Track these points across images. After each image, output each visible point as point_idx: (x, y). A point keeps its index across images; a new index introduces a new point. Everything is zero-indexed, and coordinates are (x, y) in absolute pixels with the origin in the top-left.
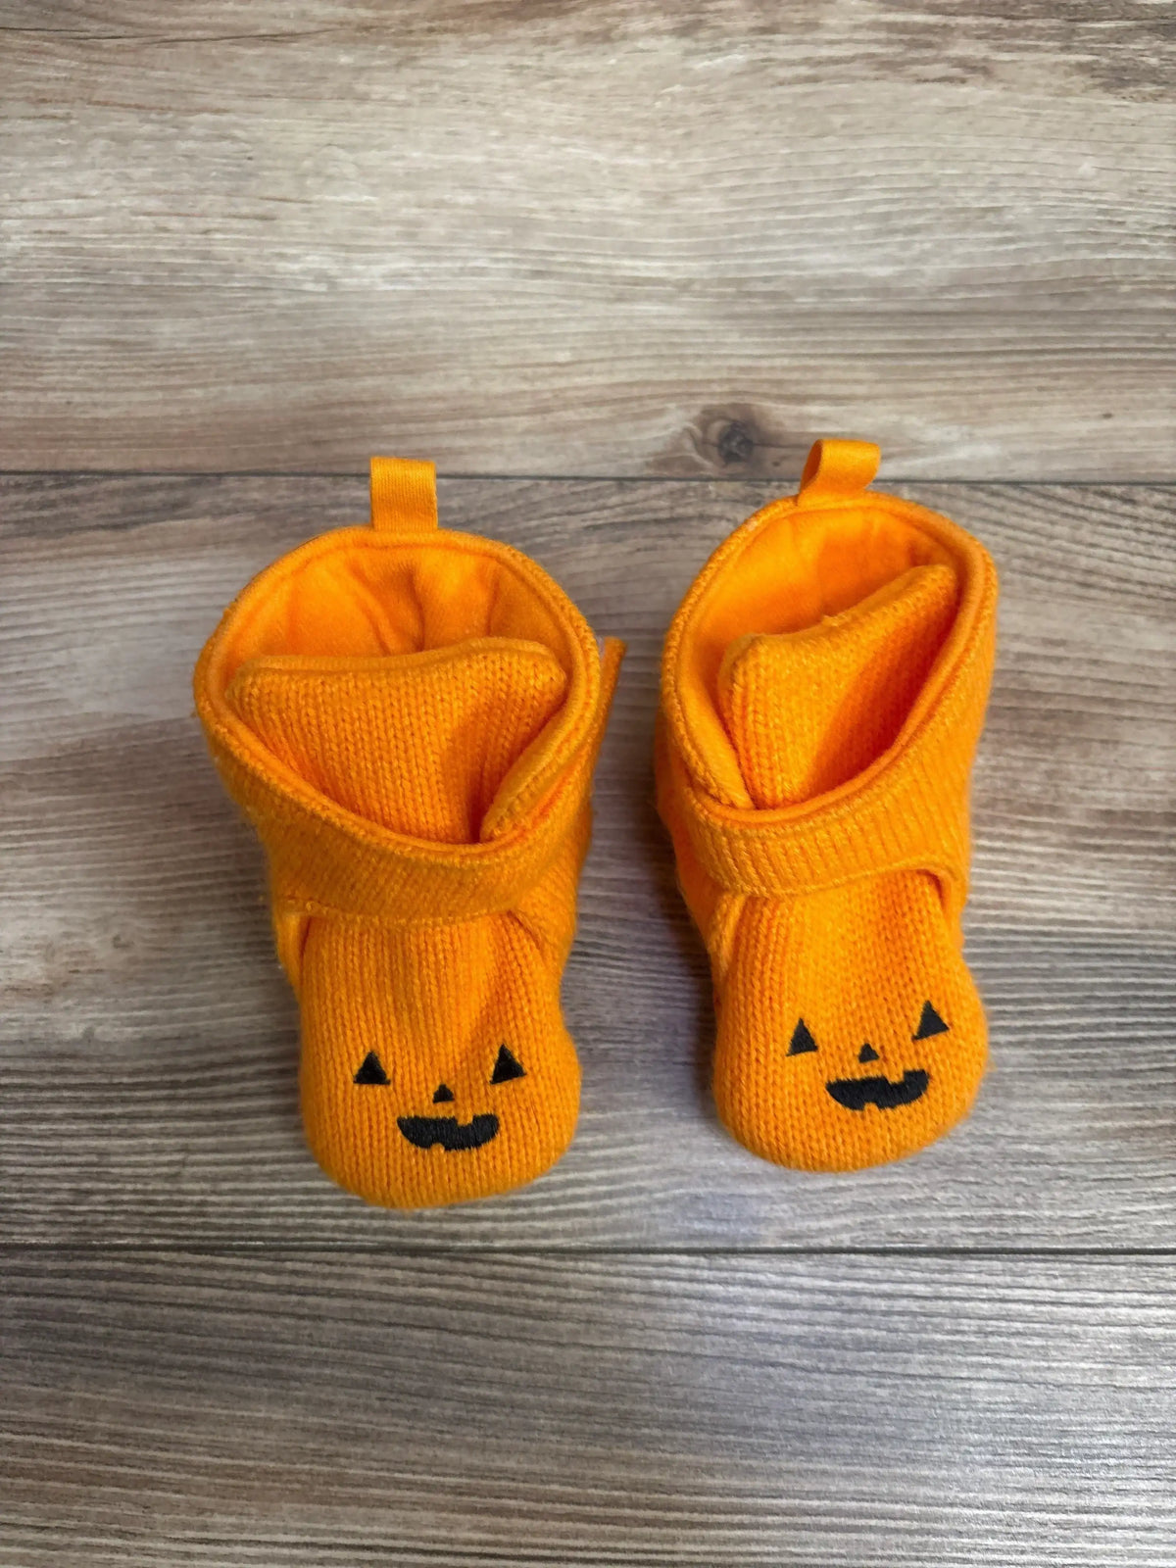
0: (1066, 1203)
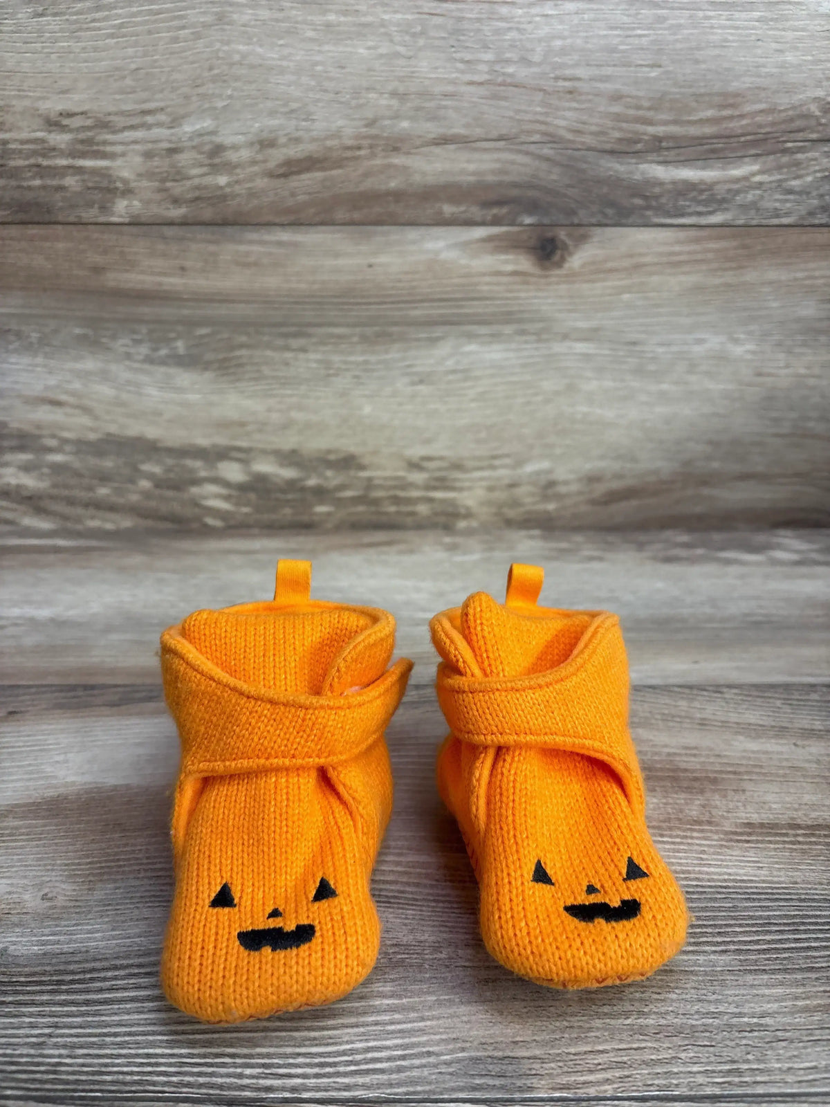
0: (790, 1058)
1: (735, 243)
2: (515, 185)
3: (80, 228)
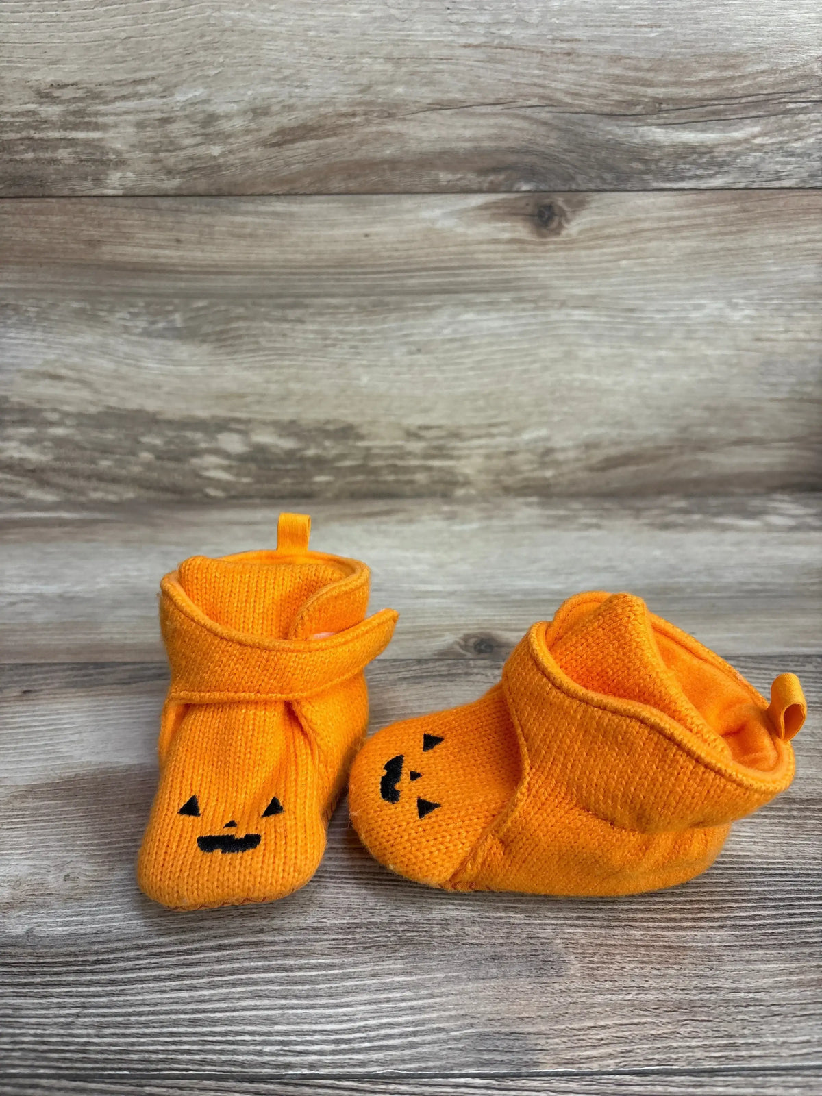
0: (784, 1032)
1: (736, 207)
2: (512, 151)
3: (74, 200)
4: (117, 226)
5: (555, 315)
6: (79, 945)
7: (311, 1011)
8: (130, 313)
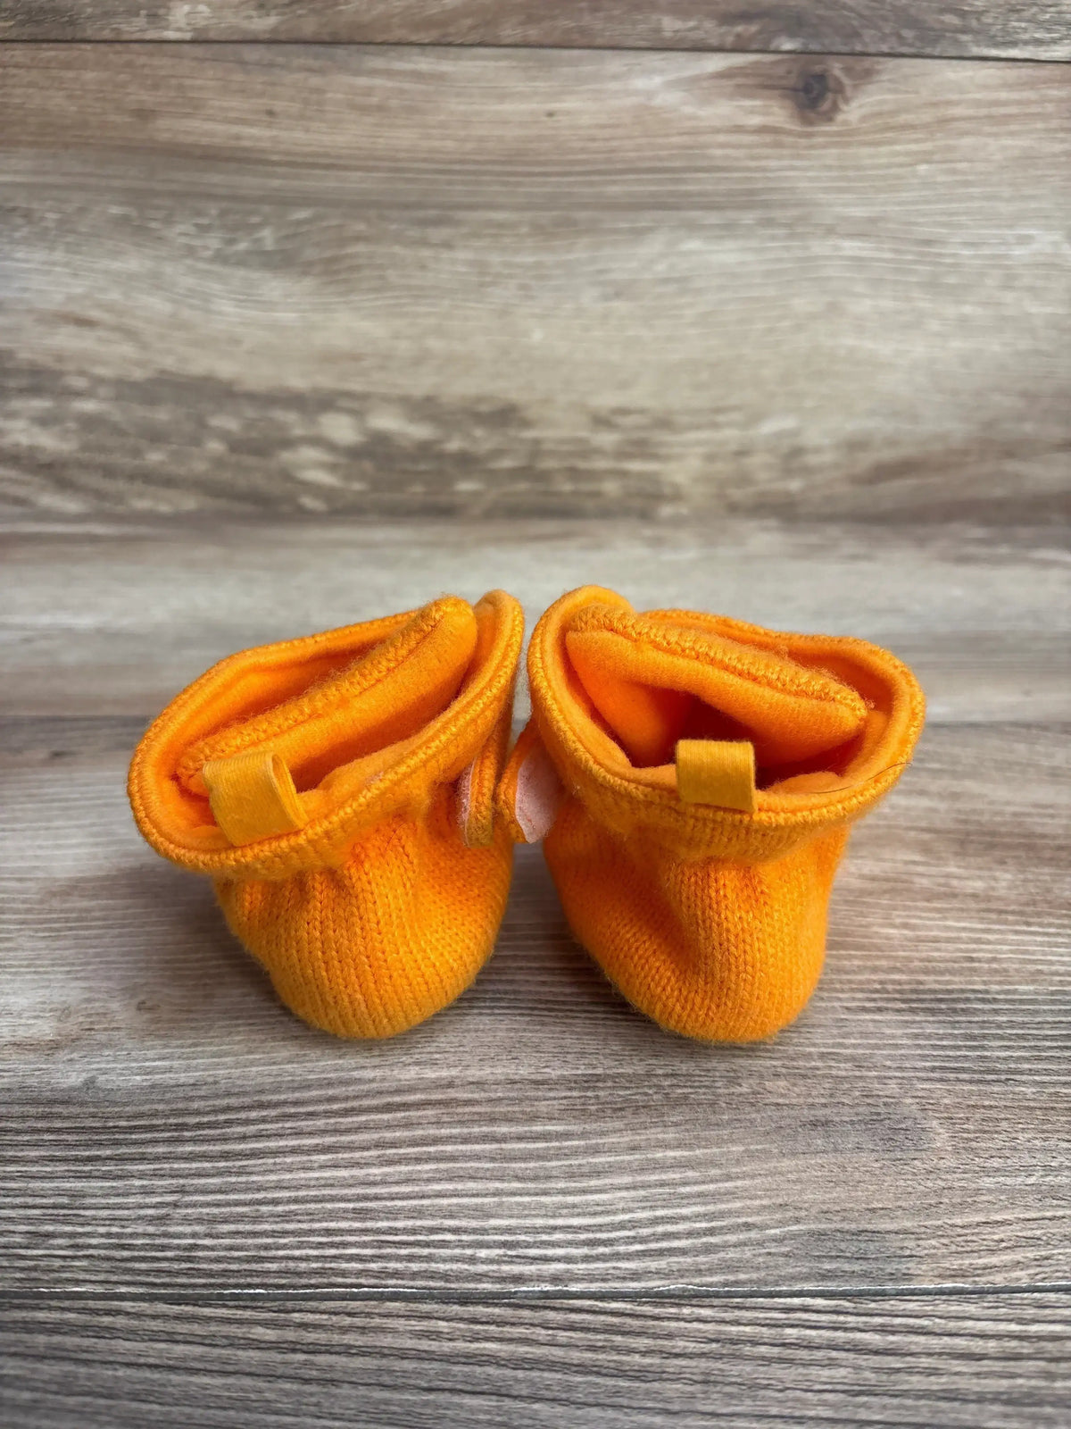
3: (118, 47)
4: (180, 87)
5: (819, 247)
6: (168, 1102)
7: (544, 1199)
8: (197, 225)
